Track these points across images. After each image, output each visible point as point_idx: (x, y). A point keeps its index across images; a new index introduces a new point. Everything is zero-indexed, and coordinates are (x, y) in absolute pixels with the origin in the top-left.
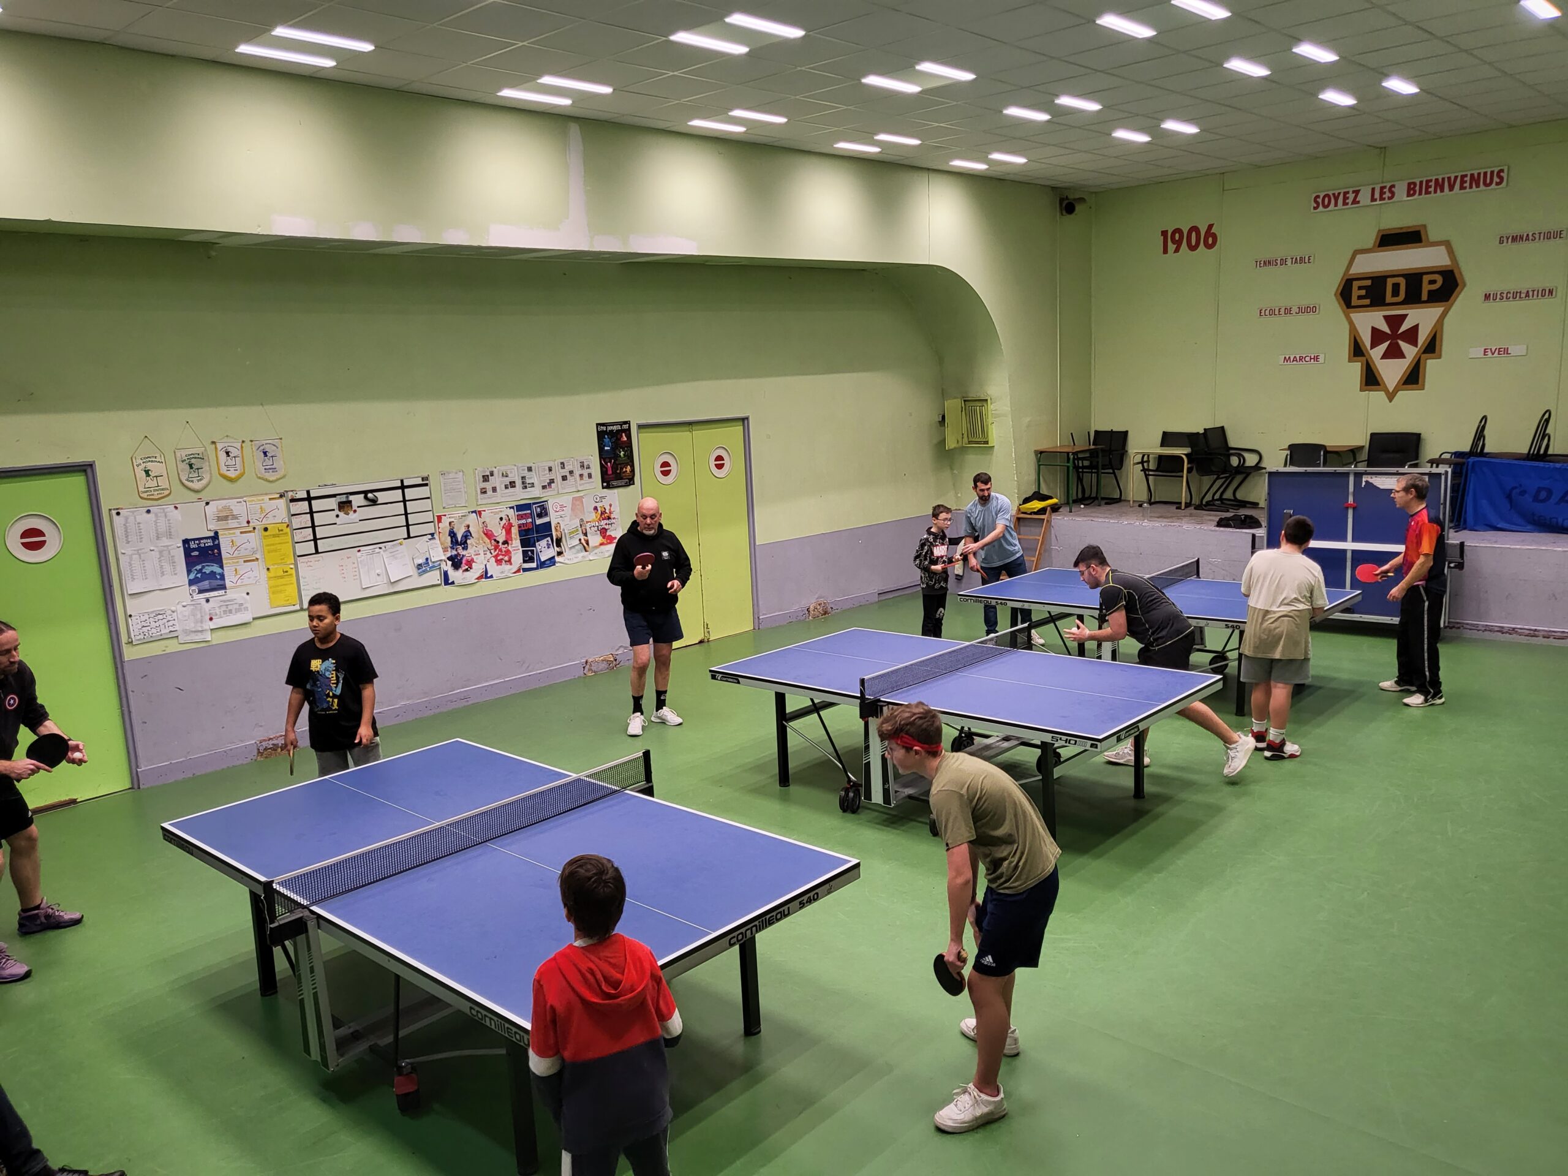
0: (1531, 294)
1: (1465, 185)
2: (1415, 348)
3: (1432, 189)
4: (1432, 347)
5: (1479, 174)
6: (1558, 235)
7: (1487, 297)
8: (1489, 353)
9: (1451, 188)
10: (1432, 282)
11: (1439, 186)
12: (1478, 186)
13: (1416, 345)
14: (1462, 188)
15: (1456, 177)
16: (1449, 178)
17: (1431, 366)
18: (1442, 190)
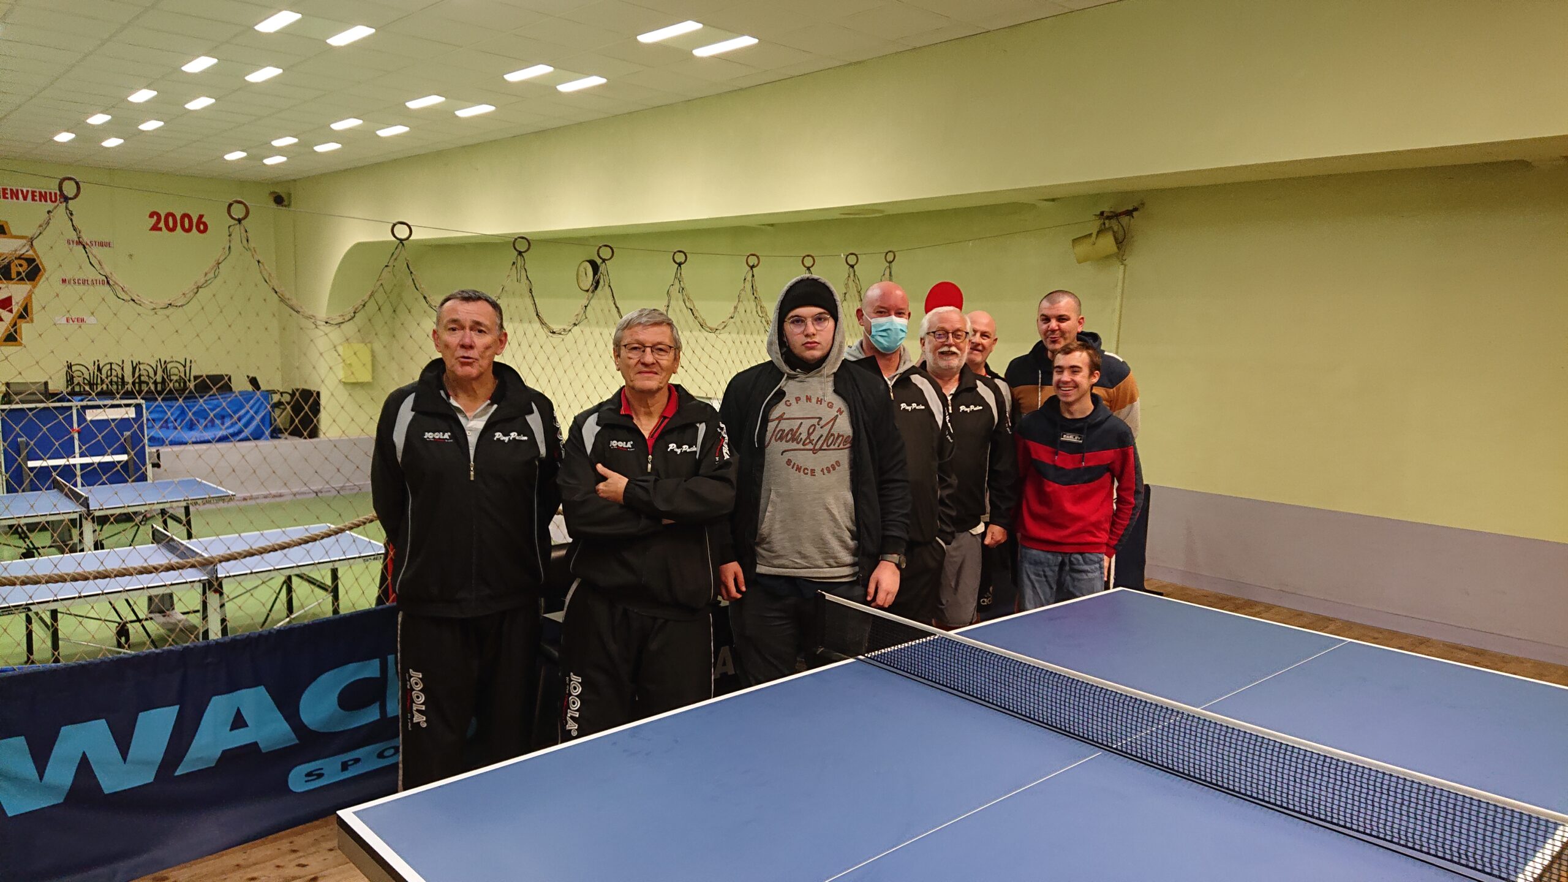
0: (95, 282)
1: (36, 198)
2: (10, 314)
3: (9, 196)
4: (25, 313)
5: (46, 193)
6: (108, 245)
7: (64, 281)
8: (71, 321)
9: (25, 198)
10: (21, 265)
11: (15, 194)
12: (46, 201)
13: (11, 311)
14: (33, 199)
15: (28, 191)
16: (22, 191)
17: (25, 327)
18: (17, 198)
